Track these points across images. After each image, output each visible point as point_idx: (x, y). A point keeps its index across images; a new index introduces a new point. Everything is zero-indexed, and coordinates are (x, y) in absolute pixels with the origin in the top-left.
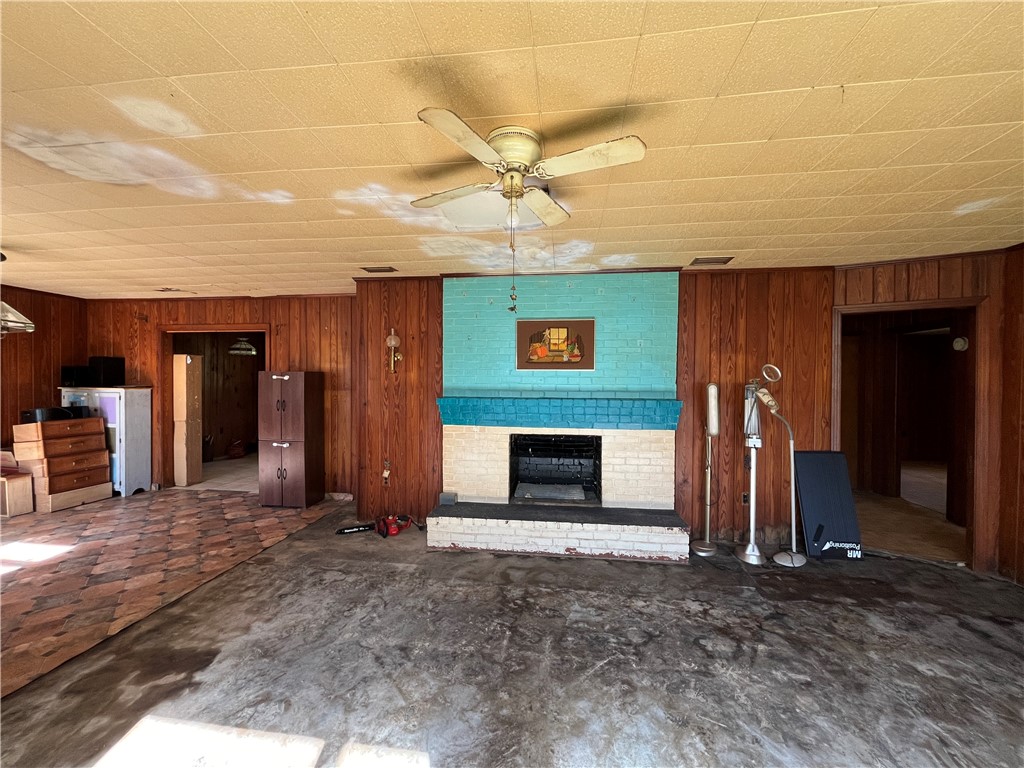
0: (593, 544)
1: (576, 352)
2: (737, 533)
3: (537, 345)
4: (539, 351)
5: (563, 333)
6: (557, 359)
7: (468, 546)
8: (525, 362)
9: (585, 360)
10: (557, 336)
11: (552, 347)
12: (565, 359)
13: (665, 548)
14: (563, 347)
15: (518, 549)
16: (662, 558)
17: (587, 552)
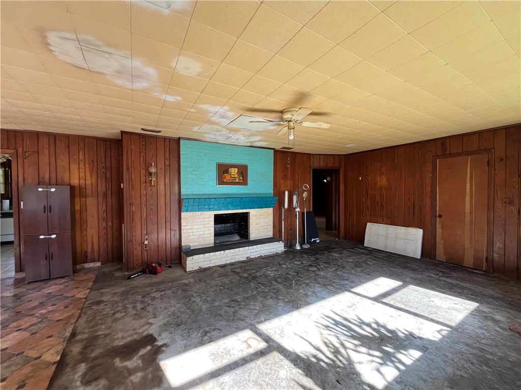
0: (255, 254)
1: (241, 178)
2: (289, 242)
3: (226, 175)
4: (227, 177)
5: (236, 170)
6: (234, 181)
7: (207, 266)
8: (221, 182)
9: (244, 182)
10: (234, 171)
11: (232, 176)
12: (237, 181)
13: (278, 249)
14: (236, 176)
15: (228, 262)
16: (276, 253)
17: (253, 257)
